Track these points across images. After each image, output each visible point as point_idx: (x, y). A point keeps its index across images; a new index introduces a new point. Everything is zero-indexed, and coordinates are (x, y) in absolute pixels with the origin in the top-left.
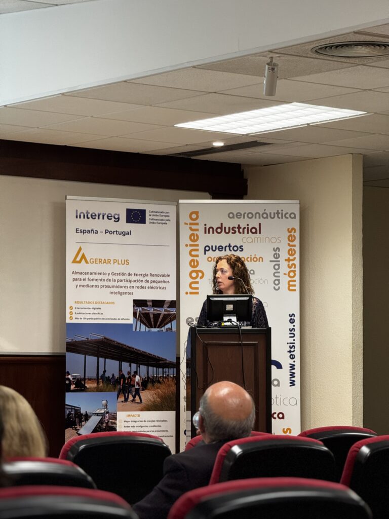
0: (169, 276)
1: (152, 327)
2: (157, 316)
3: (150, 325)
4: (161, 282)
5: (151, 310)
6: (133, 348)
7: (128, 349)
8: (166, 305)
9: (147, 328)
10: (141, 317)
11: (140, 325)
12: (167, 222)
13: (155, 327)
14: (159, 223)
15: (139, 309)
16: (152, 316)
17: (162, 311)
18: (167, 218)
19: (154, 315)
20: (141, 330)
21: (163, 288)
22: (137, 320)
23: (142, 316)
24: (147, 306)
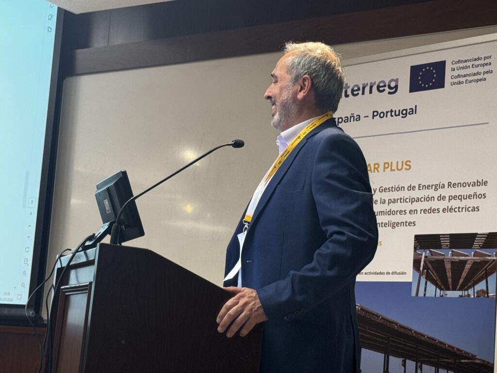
0: (485, 183)
1: (448, 289)
2: (458, 266)
3: (444, 285)
4: (470, 197)
5: (448, 254)
6: (411, 330)
7: (402, 330)
8: (478, 242)
9: (438, 290)
10: (428, 269)
11: (426, 284)
12: (486, 76)
13: (454, 289)
14: (471, 82)
15: (424, 254)
16: (448, 266)
17: (469, 256)
18: (487, 68)
19: (453, 263)
20: (427, 295)
21: (474, 209)
22: (421, 274)
23: (430, 266)
24: (439, 247)
